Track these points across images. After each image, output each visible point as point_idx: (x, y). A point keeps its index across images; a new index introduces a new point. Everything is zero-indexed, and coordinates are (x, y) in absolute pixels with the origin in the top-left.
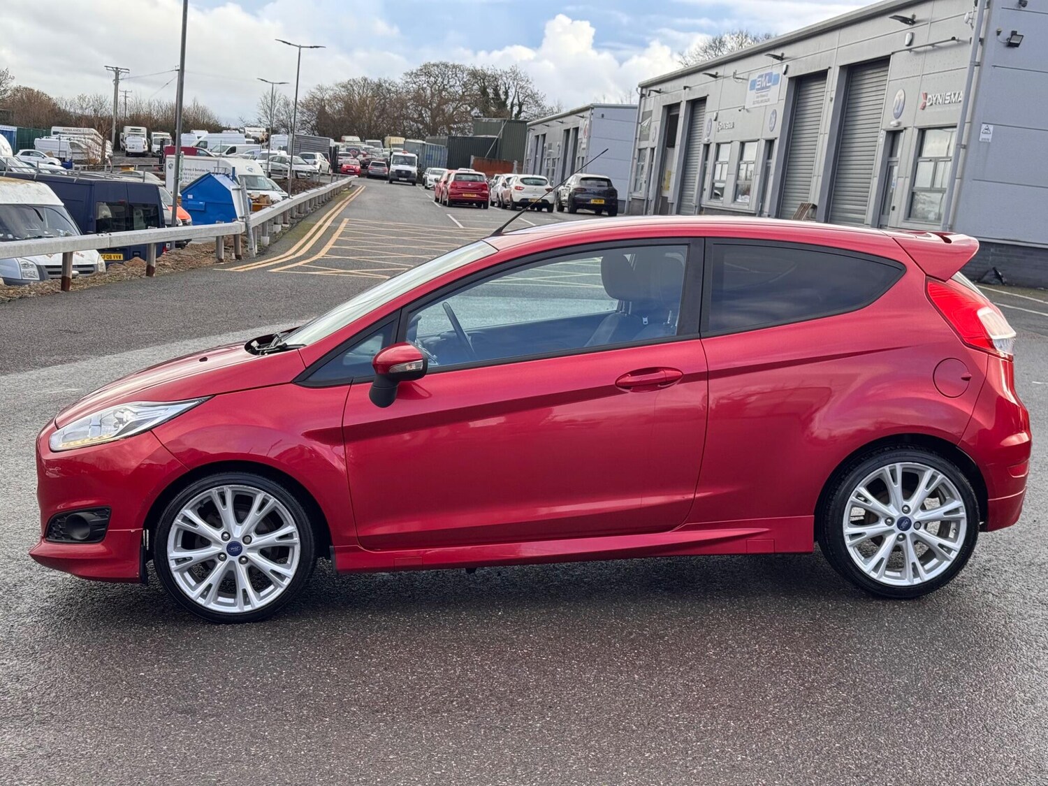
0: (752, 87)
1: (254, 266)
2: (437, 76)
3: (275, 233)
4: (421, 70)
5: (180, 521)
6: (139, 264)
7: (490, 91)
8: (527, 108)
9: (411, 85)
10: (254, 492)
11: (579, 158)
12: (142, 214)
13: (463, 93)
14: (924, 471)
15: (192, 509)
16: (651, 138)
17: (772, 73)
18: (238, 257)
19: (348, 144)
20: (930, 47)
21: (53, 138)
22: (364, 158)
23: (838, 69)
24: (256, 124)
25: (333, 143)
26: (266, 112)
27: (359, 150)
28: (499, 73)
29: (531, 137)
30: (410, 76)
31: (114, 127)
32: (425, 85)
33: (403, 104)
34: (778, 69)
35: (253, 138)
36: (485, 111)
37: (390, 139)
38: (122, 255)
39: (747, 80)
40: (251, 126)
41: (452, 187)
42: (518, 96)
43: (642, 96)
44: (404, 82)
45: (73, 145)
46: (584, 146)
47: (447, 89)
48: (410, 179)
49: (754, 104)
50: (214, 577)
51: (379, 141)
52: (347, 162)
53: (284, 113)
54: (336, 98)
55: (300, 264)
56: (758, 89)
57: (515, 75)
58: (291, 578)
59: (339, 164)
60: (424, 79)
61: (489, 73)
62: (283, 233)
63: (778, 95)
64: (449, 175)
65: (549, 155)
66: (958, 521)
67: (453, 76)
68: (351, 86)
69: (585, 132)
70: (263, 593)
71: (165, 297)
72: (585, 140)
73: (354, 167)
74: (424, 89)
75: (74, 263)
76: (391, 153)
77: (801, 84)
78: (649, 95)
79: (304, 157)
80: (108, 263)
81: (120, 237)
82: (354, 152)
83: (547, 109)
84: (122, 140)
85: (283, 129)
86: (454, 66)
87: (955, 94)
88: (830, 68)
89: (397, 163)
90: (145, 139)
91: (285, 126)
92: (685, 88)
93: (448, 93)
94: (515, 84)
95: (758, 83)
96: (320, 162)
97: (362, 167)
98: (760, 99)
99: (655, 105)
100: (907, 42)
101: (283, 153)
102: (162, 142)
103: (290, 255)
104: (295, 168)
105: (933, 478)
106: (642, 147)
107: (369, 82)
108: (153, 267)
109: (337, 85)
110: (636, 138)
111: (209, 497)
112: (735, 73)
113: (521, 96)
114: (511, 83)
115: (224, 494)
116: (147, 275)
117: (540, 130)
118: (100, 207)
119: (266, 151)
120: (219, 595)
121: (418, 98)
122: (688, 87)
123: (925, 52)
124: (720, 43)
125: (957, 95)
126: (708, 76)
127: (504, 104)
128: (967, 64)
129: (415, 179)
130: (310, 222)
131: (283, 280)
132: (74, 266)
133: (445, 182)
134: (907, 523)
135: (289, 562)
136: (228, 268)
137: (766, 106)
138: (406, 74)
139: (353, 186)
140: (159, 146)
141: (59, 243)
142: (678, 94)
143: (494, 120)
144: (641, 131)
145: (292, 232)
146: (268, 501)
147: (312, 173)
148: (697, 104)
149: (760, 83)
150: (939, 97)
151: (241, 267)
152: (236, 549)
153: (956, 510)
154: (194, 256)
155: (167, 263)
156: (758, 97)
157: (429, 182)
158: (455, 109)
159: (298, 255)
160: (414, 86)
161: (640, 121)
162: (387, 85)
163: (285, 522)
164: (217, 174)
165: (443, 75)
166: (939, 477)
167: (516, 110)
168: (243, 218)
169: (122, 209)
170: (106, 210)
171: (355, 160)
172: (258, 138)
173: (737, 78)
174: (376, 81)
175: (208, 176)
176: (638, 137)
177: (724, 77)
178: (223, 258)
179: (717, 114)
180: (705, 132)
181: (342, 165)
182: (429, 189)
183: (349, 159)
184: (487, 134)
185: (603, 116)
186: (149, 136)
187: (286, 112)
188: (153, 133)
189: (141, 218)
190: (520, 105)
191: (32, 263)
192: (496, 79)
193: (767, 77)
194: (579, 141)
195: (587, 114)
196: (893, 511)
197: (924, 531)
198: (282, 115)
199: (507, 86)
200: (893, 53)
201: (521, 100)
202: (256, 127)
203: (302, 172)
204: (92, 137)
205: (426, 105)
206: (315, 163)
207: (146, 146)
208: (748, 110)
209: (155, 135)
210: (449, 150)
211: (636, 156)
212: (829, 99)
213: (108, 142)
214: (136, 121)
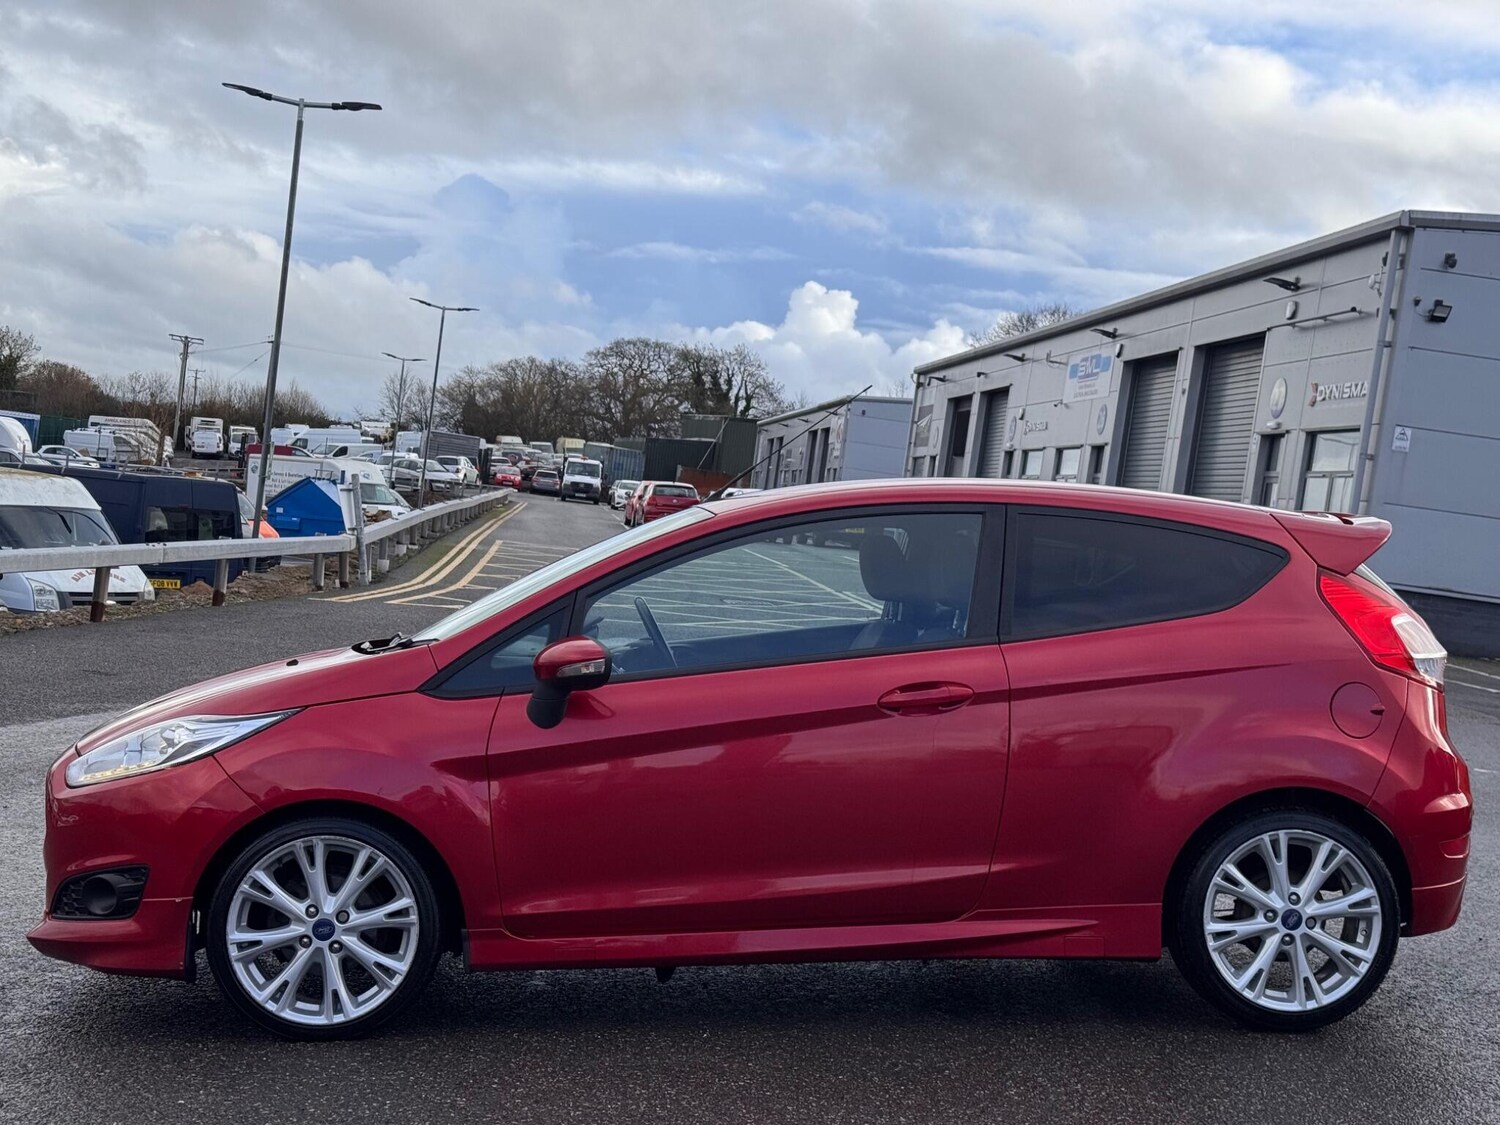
0: (1073, 374)
1: (365, 596)
2: (634, 357)
3: (398, 556)
4: (611, 349)
5: (246, 887)
6: (202, 590)
7: (707, 379)
8: (758, 403)
9: (596, 369)
10: (356, 847)
11: (829, 470)
12: (211, 525)
13: (669, 380)
14: (1320, 844)
15: (266, 869)
16: (931, 442)
17: (1100, 355)
18: (344, 585)
19: (506, 446)
20: (1321, 321)
21: (91, 430)
22: (526, 466)
23: (1192, 351)
24: (377, 418)
25: (483, 444)
26: (392, 401)
27: (519, 455)
28: (720, 354)
29: (762, 441)
30: (596, 356)
31: (177, 417)
32: (616, 370)
33: (583, 393)
34: (1110, 349)
35: (372, 436)
36: (699, 406)
37: (564, 442)
38: (179, 582)
39: (1066, 364)
40: (370, 420)
41: (649, 504)
42: (746, 386)
43: (919, 385)
44: (586, 364)
45: (118, 441)
46: (836, 453)
47: (647, 375)
48: (590, 495)
49: (1075, 396)
50: (292, 972)
51: (549, 444)
52: (502, 470)
53: (417, 402)
54: (491, 385)
55: (432, 594)
56: (1081, 377)
57: (742, 358)
58: (404, 974)
59: (492, 473)
60: (614, 361)
61: (706, 354)
62: (409, 555)
63: (1108, 386)
64: (646, 487)
65: (787, 466)
66: (1369, 918)
67: (656, 357)
68: (513, 369)
69: (838, 434)
70: (361, 998)
71: (238, 632)
72: (838, 446)
73: (512, 477)
74: (614, 374)
75: (111, 589)
76: (566, 459)
77: (1141, 372)
78: (929, 385)
79: (442, 462)
80: (157, 592)
81: (177, 548)
82: (514, 458)
83: (786, 404)
84: (188, 436)
85: (415, 425)
86: (657, 345)
87: (1356, 386)
88: (1181, 349)
89: (573, 473)
90: (220, 435)
91: (418, 421)
92: (979, 375)
93: (648, 380)
94: (742, 369)
95: (1081, 369)
96: (466, 469)
97: (523, 479)
98: (1084, 390)
99: (937, 397)
100: (1288, 315)
101: (414, 456)
102: (245, 439)
103: (418, 584)
104: (429, 476)
105: (1332, 853)
106: (918, 455)
107: (538, 364)
108: (223, 594)
109: (493, 368)
110: (910, 443)
111: (292, 853)
112: (1048, 355)
113: (749, 386)
114: (736, 368)
115: (312, 850)
116: (213, 605)
117: (776, 431)
118: (152, 513)
119: (389, 453)
120: (298, 999)
121: (606, 386)
122: (983, 374)
123: (1314, 328)
124: (1028, 321)
125: (1359, 387)
126: (1011, 359)
127: (726, 396)
128: (1374, 345)
129: (598, 496)
130: (447, 542)
131: (406, 615)
132: (110, 594)
133: (640, 497)
134: (1296, 918)
135: (401, 952)
136: (330, 597)
137: (1092, 400)
138: (590, 354)
139: (510, 502)
140: (239, 445)
141: (92, 553)
142: (970, 382)
143: (712, 417)
144: (917, 434)
145: (421, 555)
146: (375, 861)
147: (453, 484)
148: (996, 397)
149: (1084, 368)
150: (1334, 389)
151: (348, 596)
152: (326, 930)
153: (1366, 902)
154: (282, 582)
155: (244, 591)
156: (1081, 388)
157: (617, 500)
158: (656, 403)
159: (429, 583)
160: (601, 369)
161: (916, 420)
162: (563, 368)
163: (398, 893)
164: (319, 479)
165: (642, 356)
166: (1341, 852)
167: (742, 405)
168: (353, 529)
169: (183, 517)
170: (160, 518)
171: (515, 468)
172: (379, 437)
173: (1052, 362)
174: (547, 362)
175: (307, 483)
176: (913, 441)
177: (1034, 361)
178: (322, 584)
179: (1024, 410)
180: (1007, 435)
181: (495, 474)
182: (616, 508)
183: (505, 467)
184: (700, 436)
185: (864, 413)
186: (226, 431)
187: (420, 401)
188: (232, 427)
189: (209, 530)
190: (748, 399)
191: (50, 589)
192: (715, 362)
193: (1094, 361)
194: (830, 447)
195: (842, 410)
196: (1275, 900)
197: (1320, 931)
198: (415, 405)
199: (730, 372)
200: (1269, 329)
201: (749, 392)
202: (377, 421)
203: (439, 482)
204: (144, 430)
205: (616, 397)
206: (458, 471)
207: (221, 445)
208: (1067, 406)
209: (234, 430)
210: (647, 459)
211: (910, 467)
212: (1181, 391)
213: (168, 438)
214: (209, 410)
